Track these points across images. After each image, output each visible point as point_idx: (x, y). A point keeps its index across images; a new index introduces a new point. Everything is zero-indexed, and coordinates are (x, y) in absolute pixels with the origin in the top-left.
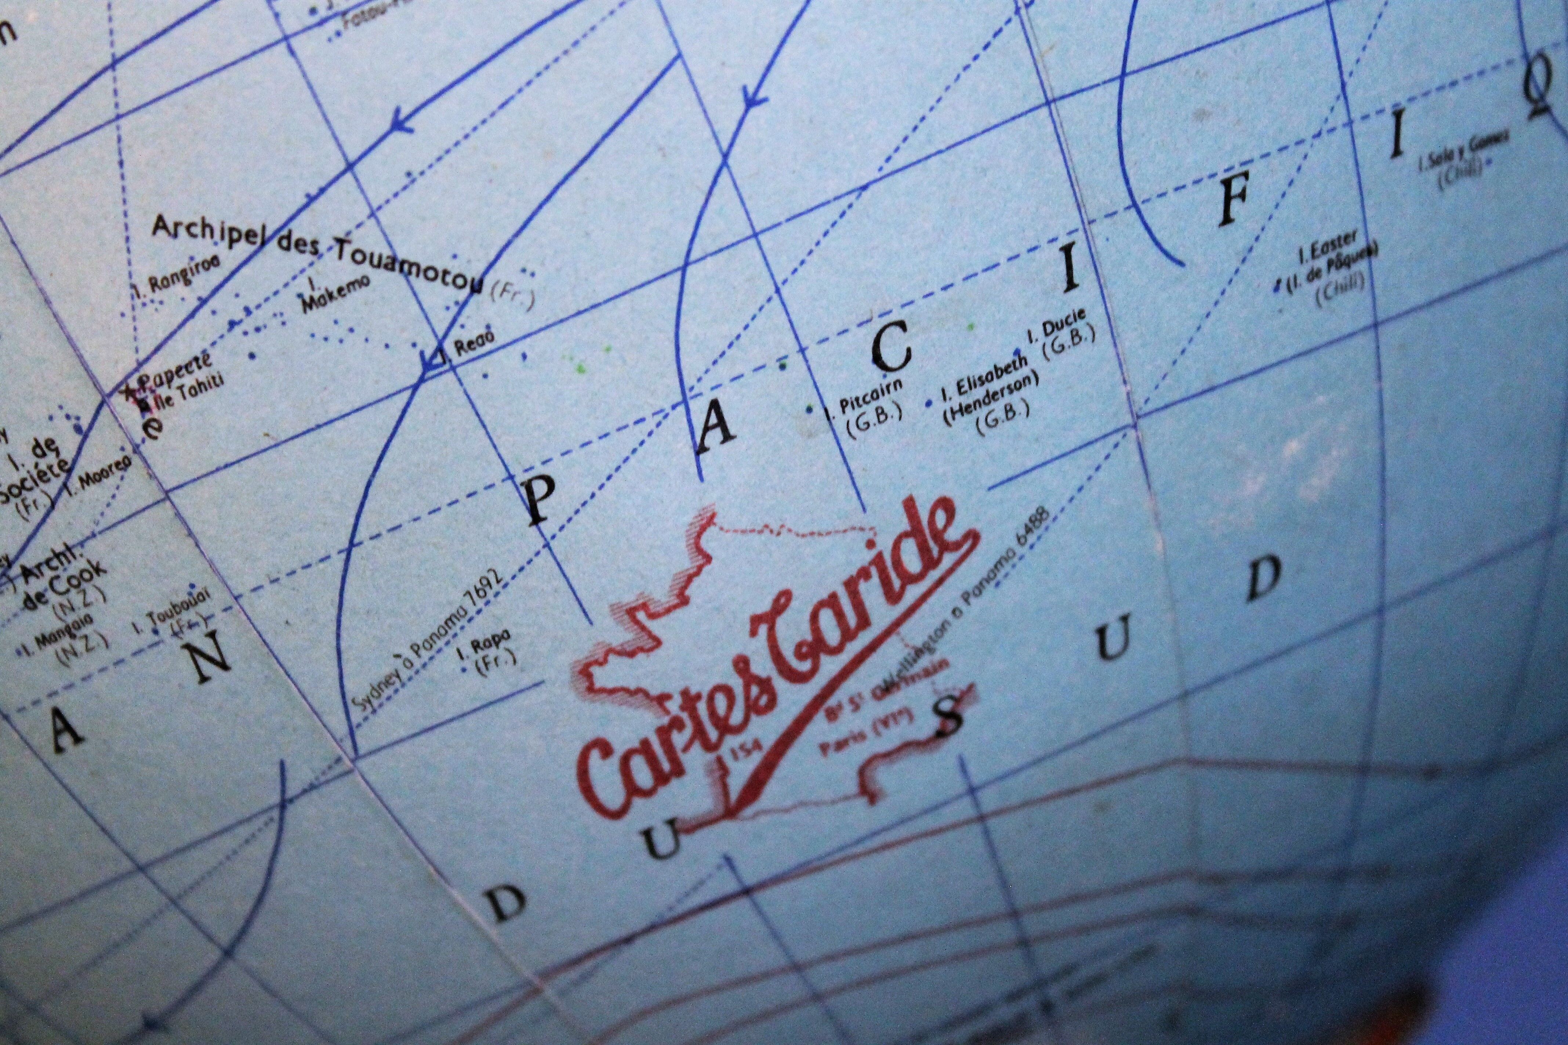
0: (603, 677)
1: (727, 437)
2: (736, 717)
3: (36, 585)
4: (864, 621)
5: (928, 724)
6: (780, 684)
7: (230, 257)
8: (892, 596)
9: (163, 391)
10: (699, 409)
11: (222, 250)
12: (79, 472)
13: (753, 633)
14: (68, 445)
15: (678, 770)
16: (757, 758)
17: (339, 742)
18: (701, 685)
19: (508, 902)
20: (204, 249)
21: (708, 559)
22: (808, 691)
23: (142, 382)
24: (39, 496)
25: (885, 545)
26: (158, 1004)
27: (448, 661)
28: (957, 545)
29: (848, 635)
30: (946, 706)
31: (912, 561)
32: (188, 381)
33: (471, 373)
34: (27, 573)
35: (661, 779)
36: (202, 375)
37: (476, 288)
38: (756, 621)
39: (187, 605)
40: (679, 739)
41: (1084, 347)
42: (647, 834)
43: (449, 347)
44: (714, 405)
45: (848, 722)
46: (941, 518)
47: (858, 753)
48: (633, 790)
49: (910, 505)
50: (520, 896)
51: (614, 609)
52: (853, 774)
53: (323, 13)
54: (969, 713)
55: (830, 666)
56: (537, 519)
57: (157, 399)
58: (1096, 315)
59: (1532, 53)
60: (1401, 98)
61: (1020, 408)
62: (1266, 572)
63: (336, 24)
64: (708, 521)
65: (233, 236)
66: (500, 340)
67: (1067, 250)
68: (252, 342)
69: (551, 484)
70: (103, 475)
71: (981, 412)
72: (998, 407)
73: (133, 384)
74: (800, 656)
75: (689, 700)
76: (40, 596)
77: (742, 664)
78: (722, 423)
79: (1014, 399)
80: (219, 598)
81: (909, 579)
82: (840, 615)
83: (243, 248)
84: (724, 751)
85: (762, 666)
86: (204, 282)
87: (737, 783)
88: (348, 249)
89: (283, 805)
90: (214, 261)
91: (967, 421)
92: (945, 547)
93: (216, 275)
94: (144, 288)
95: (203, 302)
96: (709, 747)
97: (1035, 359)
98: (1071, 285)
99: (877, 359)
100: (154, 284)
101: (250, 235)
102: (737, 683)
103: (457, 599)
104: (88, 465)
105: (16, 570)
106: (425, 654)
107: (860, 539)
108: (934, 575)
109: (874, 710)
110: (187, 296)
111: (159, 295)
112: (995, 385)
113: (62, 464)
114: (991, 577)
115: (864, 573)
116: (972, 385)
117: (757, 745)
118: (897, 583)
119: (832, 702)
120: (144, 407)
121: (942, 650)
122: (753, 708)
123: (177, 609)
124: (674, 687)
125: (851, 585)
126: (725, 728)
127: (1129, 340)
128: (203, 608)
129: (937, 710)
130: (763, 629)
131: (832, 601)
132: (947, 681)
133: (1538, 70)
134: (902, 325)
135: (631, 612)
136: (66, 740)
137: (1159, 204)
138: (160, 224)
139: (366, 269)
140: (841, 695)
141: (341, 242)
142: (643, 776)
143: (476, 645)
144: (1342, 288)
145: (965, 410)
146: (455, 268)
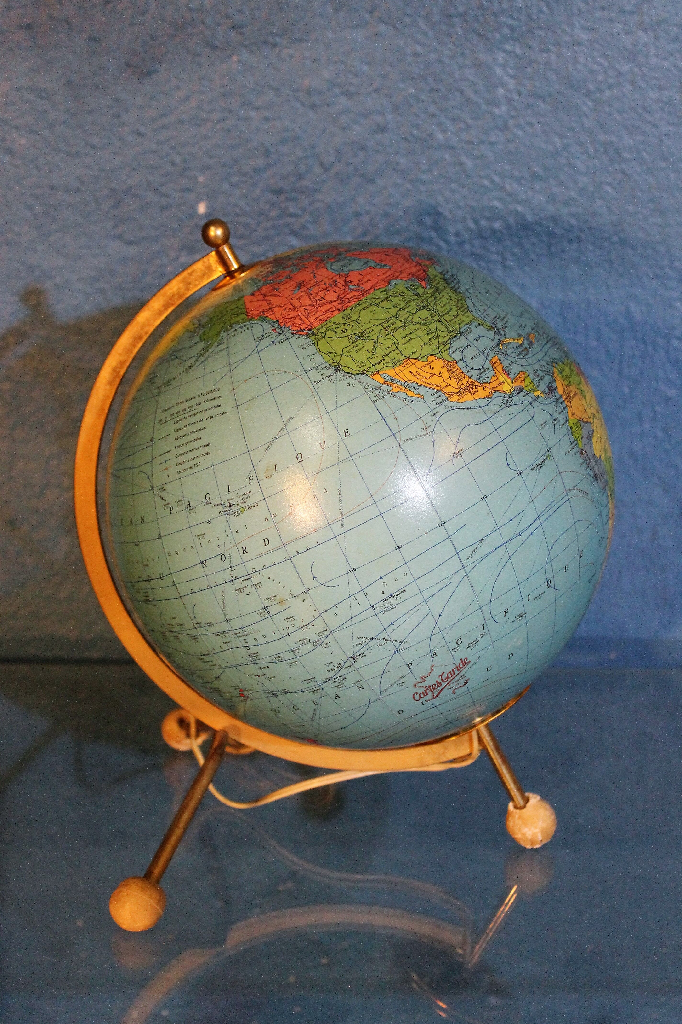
0: (417, 685)
1: (436, 656)
2: (436, 687)
3: (336, 680)
4: (454, 674)
5: (463, 684)
6: (442, 683)
7: (367, 641)
8: (458, 670)
9: (357, 657)
10: (433, 653)
11: (366, 640)
12: (344, 667)
13: (439, 677)
14: (342, 664)
15: (427, 694)
16: (438, 691)
17: (379, 696)
18: (431, 684)
19: (401, 712)
20: (364, 640)
21: (433, 670)
22: (446, 683)
23: (354, 657)
24: (337, 670)
25: (458, 665)
26: (344, 726)
27: (396, 686)
28: (468, 663)
29: (452, 676)
30: (465, 681)
31: (461, 666)
32: (361, 656)
33: (401, 653)
34: (334, 679)
35: (425, 696)
36: (363, 655)
37: (402, 642)
38: (439, 676)
39: (358, 682)
40: (427, 691)
41: (486, 636)
42: (422, 702)
43: (398, 650)
44: (435, 652)
45: (452, 685)
46: (465, 660)
47: (453, 689)
48: (420, 697)
49: (461, 660)
50: (403, 711)
51: (420, 677)
52: (452, 691)
53: (381, 611)
54: (468, 682)
55: (449, 680)
56: (409, 668)
57: (356, 658)
58: (487, 632)
59: (548, 579)
60: (529, 593)
61: (476, 645)
62: (511, 655)
63: (383, 612)
64: (433, 666)
65: (368, 639)
66: (405, 648)
67: (483, 625)
68: (371, 651)
69: (412, 664)
70: (346, 668)
71: (471, 647)
72: (474, 646)
73: (353, 657)
74: (445, 679)
75: (429, 687)
76: (336, 681)
77: (437, 681)
78: (436, 654)
79: (476, 644)
80: (363, 681)
81: (461, 668)
82: (451, 674)
83: (370, 640)
84: (434, 692)
85: (440, 681)
86: (363, 644)
87: (435, 695)
88: (384, 639)
89: (369, 704)
90: (365, 642)
91: (469, 648)
92: (466, 663)
93: (365, 643)
94: (355, 645)
95: (363, 647)
96: (432, 691)
97: (479, 639)
98: (484, 629)
99: (457, 643)
100: (356, 645)
101: (371, 638)
102: (436, 684)
103: (398, 678)
104: (345, 666)
105: (333, 678)
106: (392, 685)
107: (454, 665)
108: (464, 667)
109: (455, 684)
110: (362, 646)
111: (357, 646)
112: (473, 643)
113: (341, 666)
114: (473, 665)
115: (455, 668)
116: (470, 644)
117: (439, 690)
118: (459, 669)
119: (450, 684)
120: (354, 659)
121: (465, 675)
122: (438, 686)
123: (357, 682)
124: (427, 685)
125: (453, 670)
126: (434, 689)
127: (492, 634)
128: (361, 682)
129: (464, 682)
130: (440, 677)
131: (450, 672)
132: (465, 679)
133: (549, 582)
134: (461, 639)
135: (422, 678)
136: (337, 697)
137: (496, 617)
138: (358, 637)
139: (387, 641)
140: (451, 683)
141: (383, 638)
142: (422, 696)
143: (400, 684)
144: (521, 619)
145: (469, 647)
146: (399, 640)
